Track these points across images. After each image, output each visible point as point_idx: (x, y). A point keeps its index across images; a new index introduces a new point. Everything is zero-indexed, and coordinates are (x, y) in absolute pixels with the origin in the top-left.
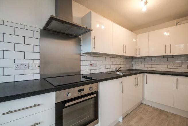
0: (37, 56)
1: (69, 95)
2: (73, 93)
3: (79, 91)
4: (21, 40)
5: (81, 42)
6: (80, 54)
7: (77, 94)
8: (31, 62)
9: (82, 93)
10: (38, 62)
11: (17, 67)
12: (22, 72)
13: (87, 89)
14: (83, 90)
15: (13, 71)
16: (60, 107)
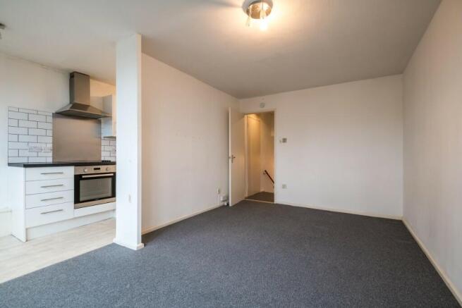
0: (50, 140)
1: (86, 170)
2: (89, 170)
3: (95, 169)
4: (34, 125)
5: (102, 124)
6: (101, 138)
7: (93, 172)
8: (43, 146)
9: (97, 171)
10: (50, 146)
11: (31, 150)
12: (35, 154)
13: (103, 169)
14: (99, 169)
15: (27, 153)
16: (78, 178)
